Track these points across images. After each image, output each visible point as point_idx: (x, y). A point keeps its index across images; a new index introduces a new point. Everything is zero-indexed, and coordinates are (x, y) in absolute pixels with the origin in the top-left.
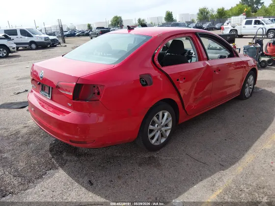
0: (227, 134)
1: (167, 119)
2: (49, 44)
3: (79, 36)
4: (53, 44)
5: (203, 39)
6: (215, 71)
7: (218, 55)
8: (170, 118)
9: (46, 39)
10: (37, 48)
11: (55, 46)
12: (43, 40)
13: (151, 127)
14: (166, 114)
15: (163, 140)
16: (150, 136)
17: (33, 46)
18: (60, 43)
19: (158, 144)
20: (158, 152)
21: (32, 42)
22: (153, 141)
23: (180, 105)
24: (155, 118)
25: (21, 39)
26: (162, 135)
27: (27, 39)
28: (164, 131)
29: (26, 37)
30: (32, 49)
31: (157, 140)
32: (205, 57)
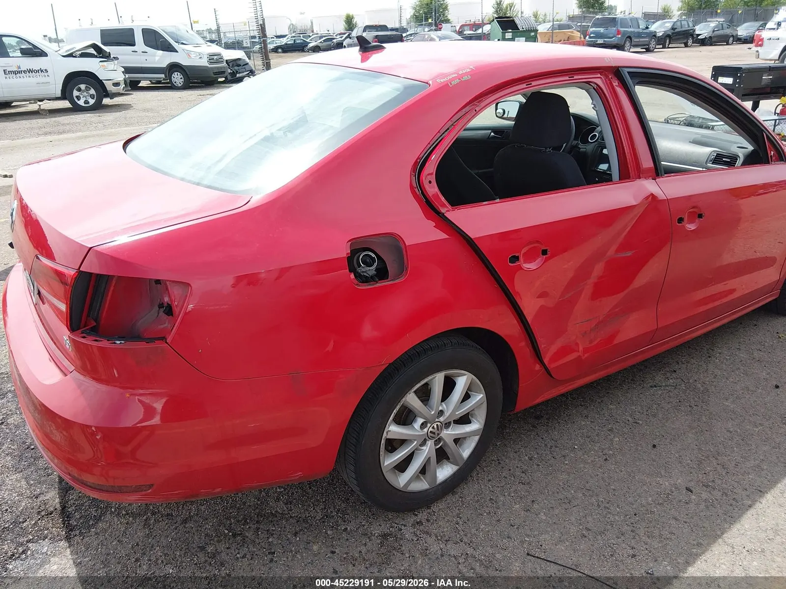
0: (700, 463)
1: (466, 397)
2: (221, 73)
3: (316, 49)
4: (233, 74)
5: (643, 93)
6: (681, 220)
7: (706, 151)
8: (479, 397)
9: (212, 58)
10: (187, 86)
11: (240, 80)
12: (204, 62)
13: (394, 430)
14: (462, 382)
15: (444, 472)
16: (389, 461)
17: (178, 78)
18: (252, 73)
19: (422, 485)
20: (422, 515)
21: (174, 67)
22: (402, 480)
23: (521, 348)
24: (412, 399)
25: (143, 57)
26: (442, 455)
27: (160, 59)
28: (450, 442)
29: (160, 52)
30: (172, 87)
31: (423, 471)
32: (647, 162)
